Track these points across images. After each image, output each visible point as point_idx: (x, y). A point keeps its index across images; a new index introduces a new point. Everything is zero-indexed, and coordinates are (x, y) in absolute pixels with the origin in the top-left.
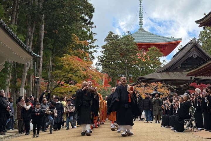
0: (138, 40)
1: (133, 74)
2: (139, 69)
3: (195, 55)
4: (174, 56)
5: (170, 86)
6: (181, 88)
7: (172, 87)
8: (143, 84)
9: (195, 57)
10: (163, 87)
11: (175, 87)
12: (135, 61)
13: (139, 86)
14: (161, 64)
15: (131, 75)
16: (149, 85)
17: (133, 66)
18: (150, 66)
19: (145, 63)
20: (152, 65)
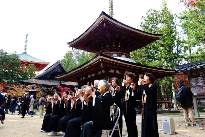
0: (22, 58)
1: (15, 80)
2: (20, 77)
3: (59, 70)
4: (45, 71)
5: (42, 87)
6: (49, 90)
7: (44, 88)
8: (21, 85)
9: (59, 71)
10: (37, 88)
11: (46, 89)
12: (18, 71)
13: (18, 86)
14: (36, 75)
15: (13, 81)
16: (26, 86)
17: (16, 75)
18: (28, 75)
19: (25, 73)
20: (30, 76)
